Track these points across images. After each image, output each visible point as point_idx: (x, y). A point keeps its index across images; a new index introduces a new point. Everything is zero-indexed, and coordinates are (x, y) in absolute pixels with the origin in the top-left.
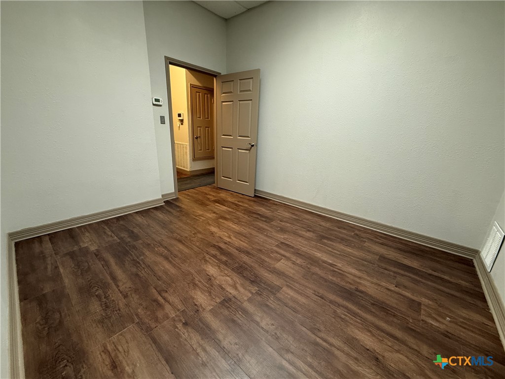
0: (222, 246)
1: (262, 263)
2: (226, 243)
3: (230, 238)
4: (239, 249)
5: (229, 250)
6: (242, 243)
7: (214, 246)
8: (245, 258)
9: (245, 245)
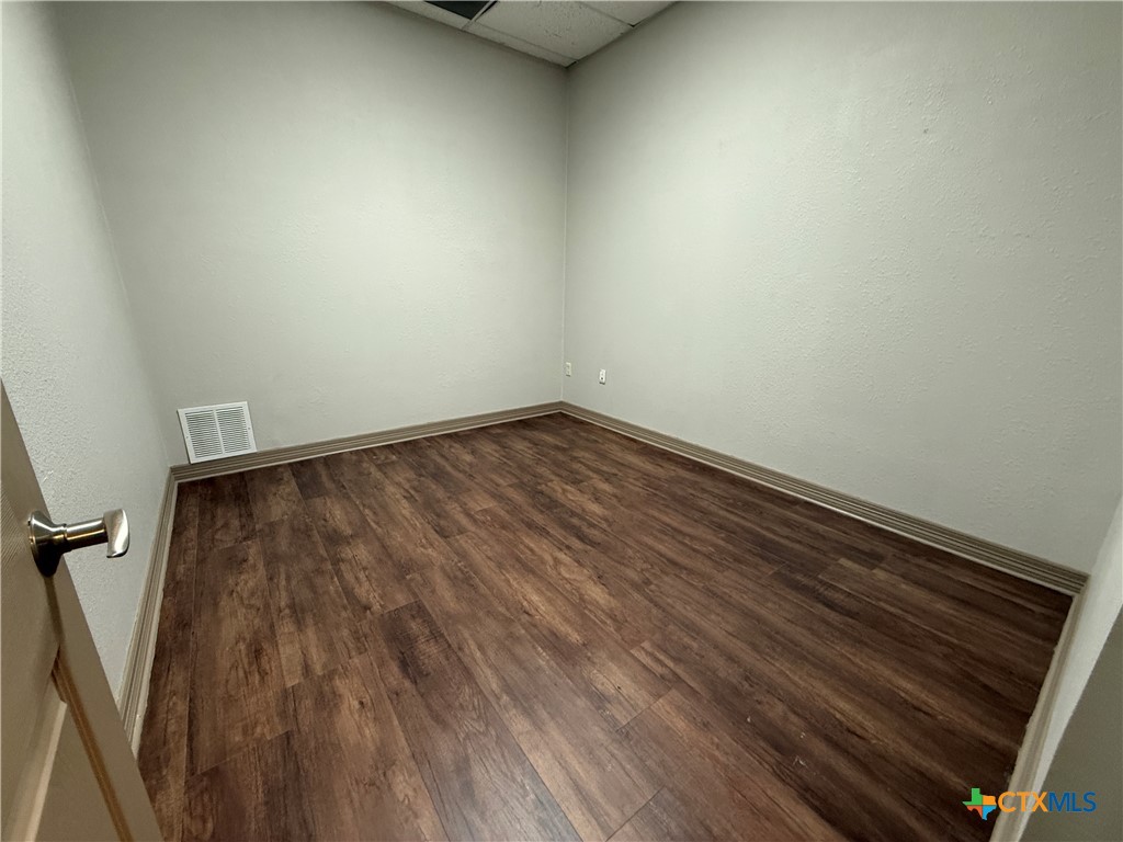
0: (577, 544)
1: (514, 510)
2: (568, 547)
3: (556, 560)
4: (543, 532)
5: (564, 533)
6: (532, 545)
7: (593, 544)
8: (539, 519)
9: (527, 541)
